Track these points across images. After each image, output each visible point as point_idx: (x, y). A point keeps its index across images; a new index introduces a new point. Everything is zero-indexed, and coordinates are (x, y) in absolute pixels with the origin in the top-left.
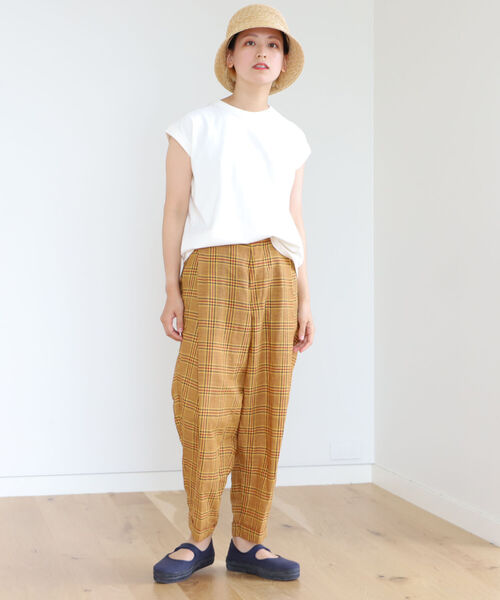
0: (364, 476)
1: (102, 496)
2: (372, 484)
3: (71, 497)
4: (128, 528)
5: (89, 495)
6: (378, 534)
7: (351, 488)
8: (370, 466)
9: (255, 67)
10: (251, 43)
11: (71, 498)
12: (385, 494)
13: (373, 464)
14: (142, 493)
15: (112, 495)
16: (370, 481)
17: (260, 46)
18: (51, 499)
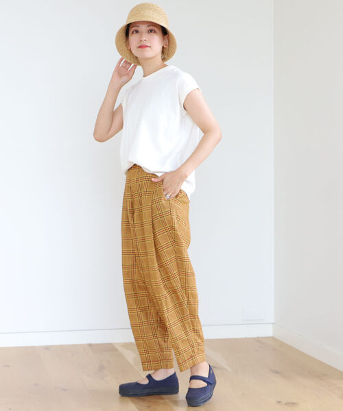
0: (267, 331)
1: (83, 346)
2: (273, 338)
3: (61, 346)
4: (102, 368)
5: (74, 345)
6: (277, 372)
7: (258, 340)
8: (271, 325)
9: (140, 47)
10: (137, 32)
11: (61, 348)
12: (282, 344)
13: (273, 323)
14: (111, 344)
15: (90, 345)
16: (271, 335)
17: (142, 33)
18: (47, 348)
